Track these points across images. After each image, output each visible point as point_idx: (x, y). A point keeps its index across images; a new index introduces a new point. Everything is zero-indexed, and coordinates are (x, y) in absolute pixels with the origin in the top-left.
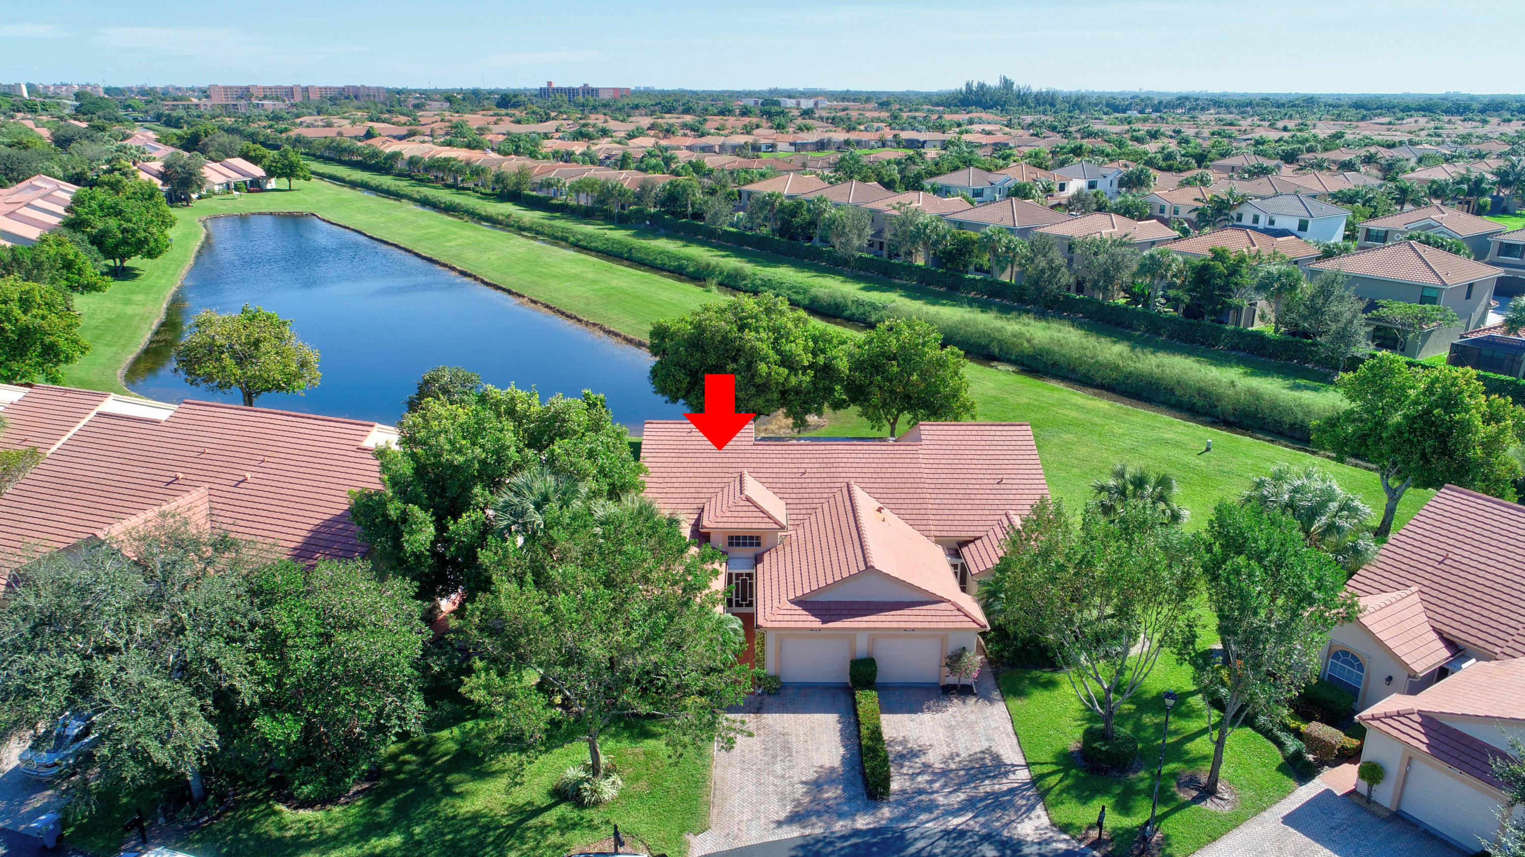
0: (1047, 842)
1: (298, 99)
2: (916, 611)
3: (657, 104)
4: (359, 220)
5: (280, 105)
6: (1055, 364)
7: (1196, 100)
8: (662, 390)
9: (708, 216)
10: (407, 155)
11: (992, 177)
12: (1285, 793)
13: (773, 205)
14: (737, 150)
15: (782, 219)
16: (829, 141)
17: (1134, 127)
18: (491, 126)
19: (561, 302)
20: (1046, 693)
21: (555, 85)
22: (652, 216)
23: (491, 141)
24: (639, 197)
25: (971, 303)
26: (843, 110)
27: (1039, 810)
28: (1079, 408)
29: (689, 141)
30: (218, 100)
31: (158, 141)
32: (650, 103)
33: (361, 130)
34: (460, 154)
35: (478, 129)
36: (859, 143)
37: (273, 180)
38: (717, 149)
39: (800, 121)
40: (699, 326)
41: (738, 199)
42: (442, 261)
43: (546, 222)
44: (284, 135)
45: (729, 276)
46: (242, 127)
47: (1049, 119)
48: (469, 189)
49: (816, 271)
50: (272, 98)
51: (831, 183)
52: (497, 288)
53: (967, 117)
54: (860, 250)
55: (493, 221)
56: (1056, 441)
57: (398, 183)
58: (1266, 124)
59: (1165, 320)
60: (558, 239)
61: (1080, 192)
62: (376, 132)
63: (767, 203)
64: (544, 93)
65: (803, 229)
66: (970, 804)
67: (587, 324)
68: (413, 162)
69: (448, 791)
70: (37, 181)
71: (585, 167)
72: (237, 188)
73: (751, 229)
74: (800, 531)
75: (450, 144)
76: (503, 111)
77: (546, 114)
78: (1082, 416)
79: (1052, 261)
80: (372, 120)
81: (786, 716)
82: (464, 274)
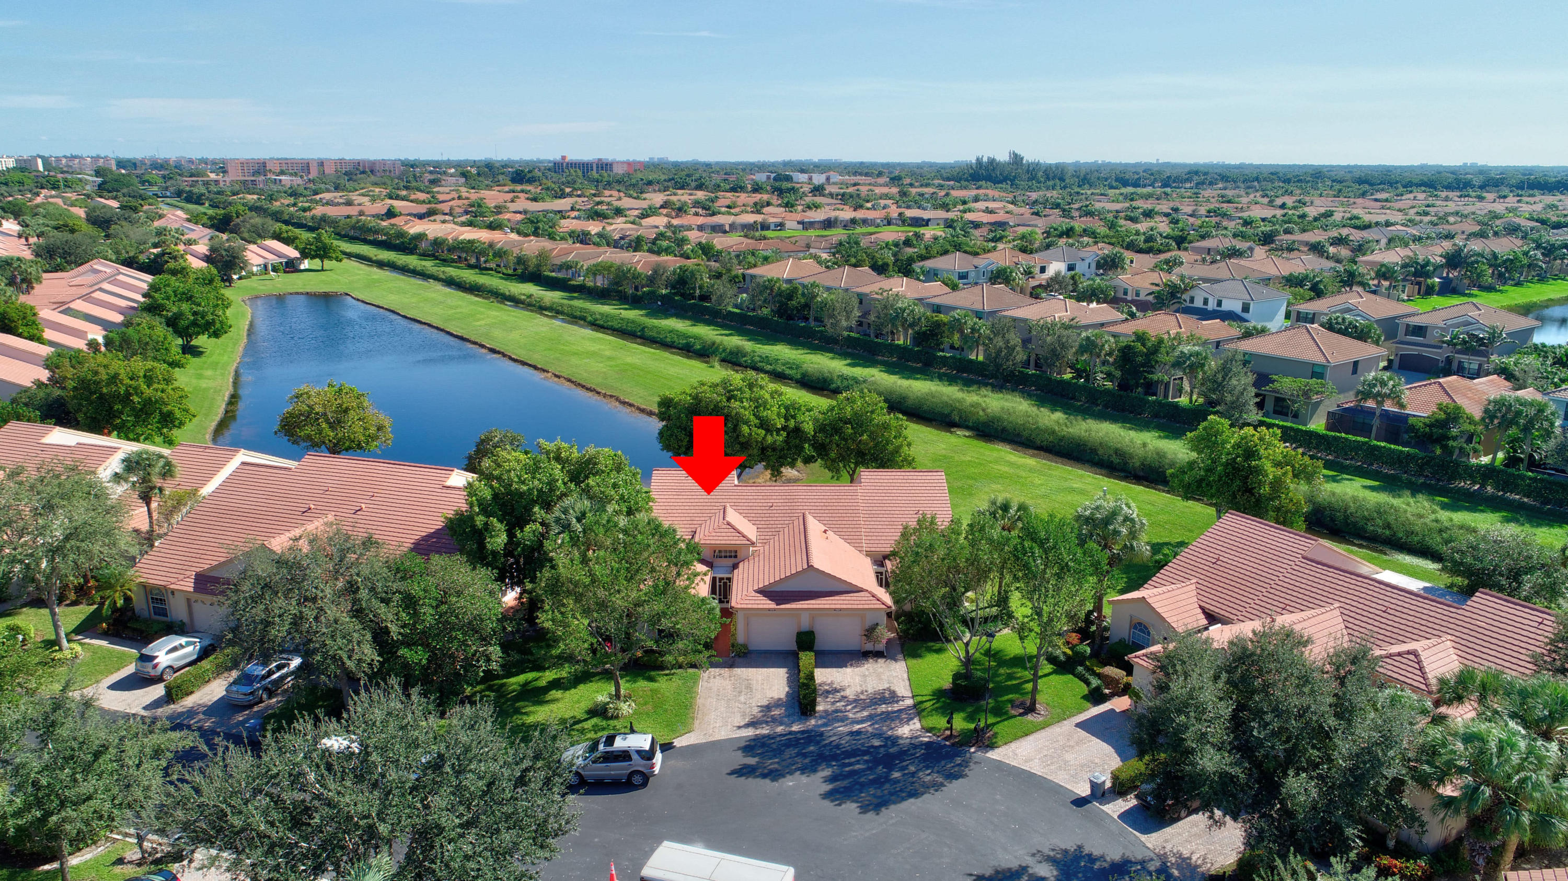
0: (916, 737)
1: (314, 174)
2: (843, 597)
3: (670, 180)
4: (390, 300)
5: (298, 181)
6: (1004, 430)
7: (1206, 174)
8: (667, 447)
9: (714, 298)
10: (431, 235)
11: (977, 261)
12: (1081, 711)
13: (772, 290)
14: (748, 229)
15: (779, 302)
16: (836, 219)
17: (1134, 204)
18: (508, 204)
19: (581, 376)
20: (935, 656)
21: (568, 159)
22: (663, 297)
23: (509, 220)
24: (651, 280)
25: (941, 378)
26: (855, 185)
27: (916, 720)
28: (1011, 464)
29: (700, 221)
30: (234, 175)
31: (189, 220)
32: (663, 177)
33: (381, 207)
34: (482, 235)
35: (496, 207)
36: (865, 222)
37: (306, 261)
38: (727, 228)
39: (809, 199)
40: (696, 397)
41: (740, 282)
42: (473, 339)
43: (566, 302)
44: (308, 214)
45: (731, 353)
46: (265, 204)
47: (1053, 195)
48: (491, 269)
49: (809, 348)
50: (291, 175)
51: (827, 267)
52: (524, 363)
53: (974, 193)
54: (850, 329)
55: (515, 301)
56: (986, 489)
57: (424, 263)
58: (1266, 200)
59: (1101, 392)
60: (576, 318)
61: (1058, 274)
62: (397, 211)
63: (768, 286)
64: (559, 167)
65: (798, 311)
66: (870, 717)
67: (605, 395)
68: (437, 243)
69: (517, 711)
70: (97, 265)
71: (601, 250)
72: (275, 270)
73: (754, 310)
74: (767, 547)
75: (470, 224)
76: (519, 187)
77: (562, 190)
78: (1012, 471)
79: (1008, 342)
80: (391, 198)
81: (750, 669)
82: (493, 351)
